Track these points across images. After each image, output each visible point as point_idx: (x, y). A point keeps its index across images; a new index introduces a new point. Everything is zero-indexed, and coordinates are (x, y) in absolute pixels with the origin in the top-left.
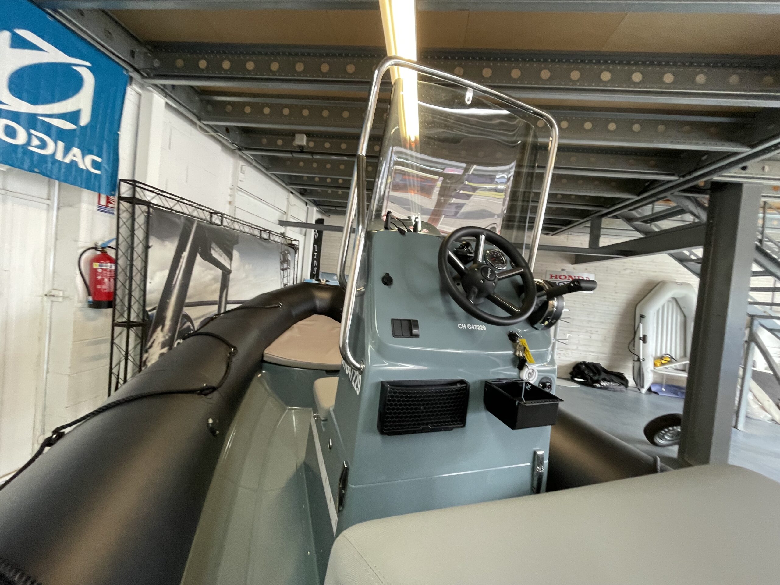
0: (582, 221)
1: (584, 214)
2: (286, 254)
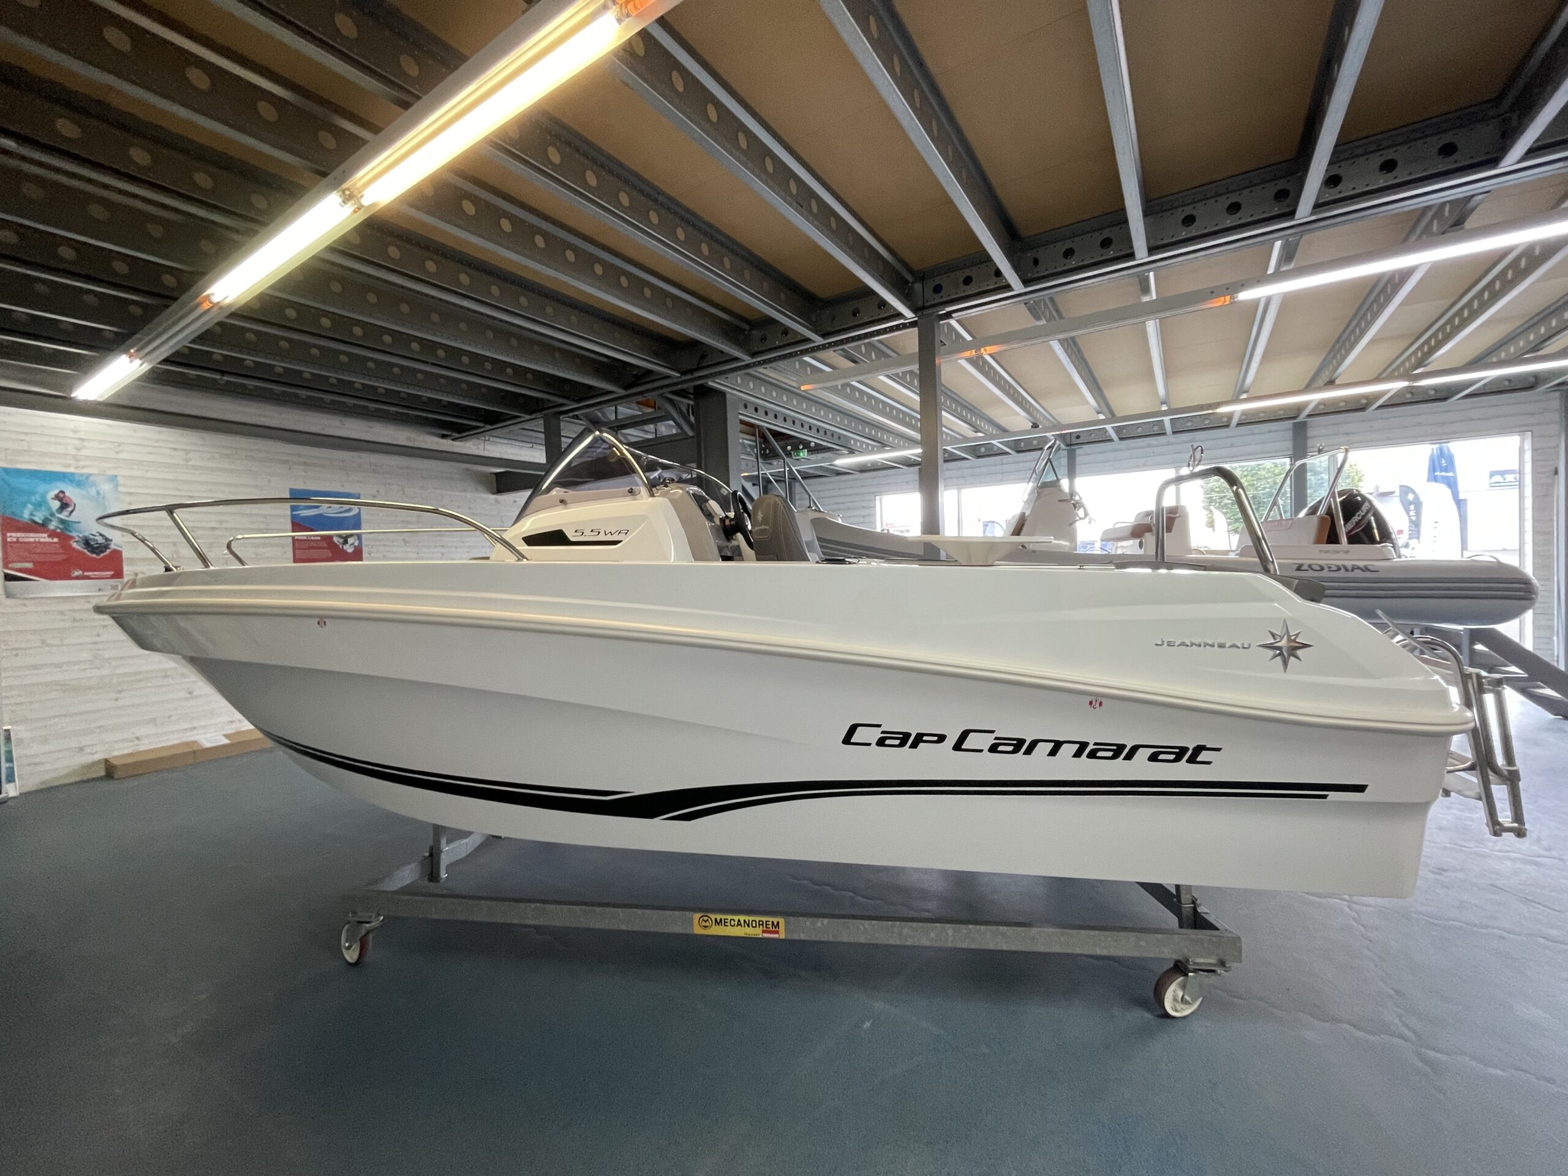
0: (528, 417)
1: (532, 407)
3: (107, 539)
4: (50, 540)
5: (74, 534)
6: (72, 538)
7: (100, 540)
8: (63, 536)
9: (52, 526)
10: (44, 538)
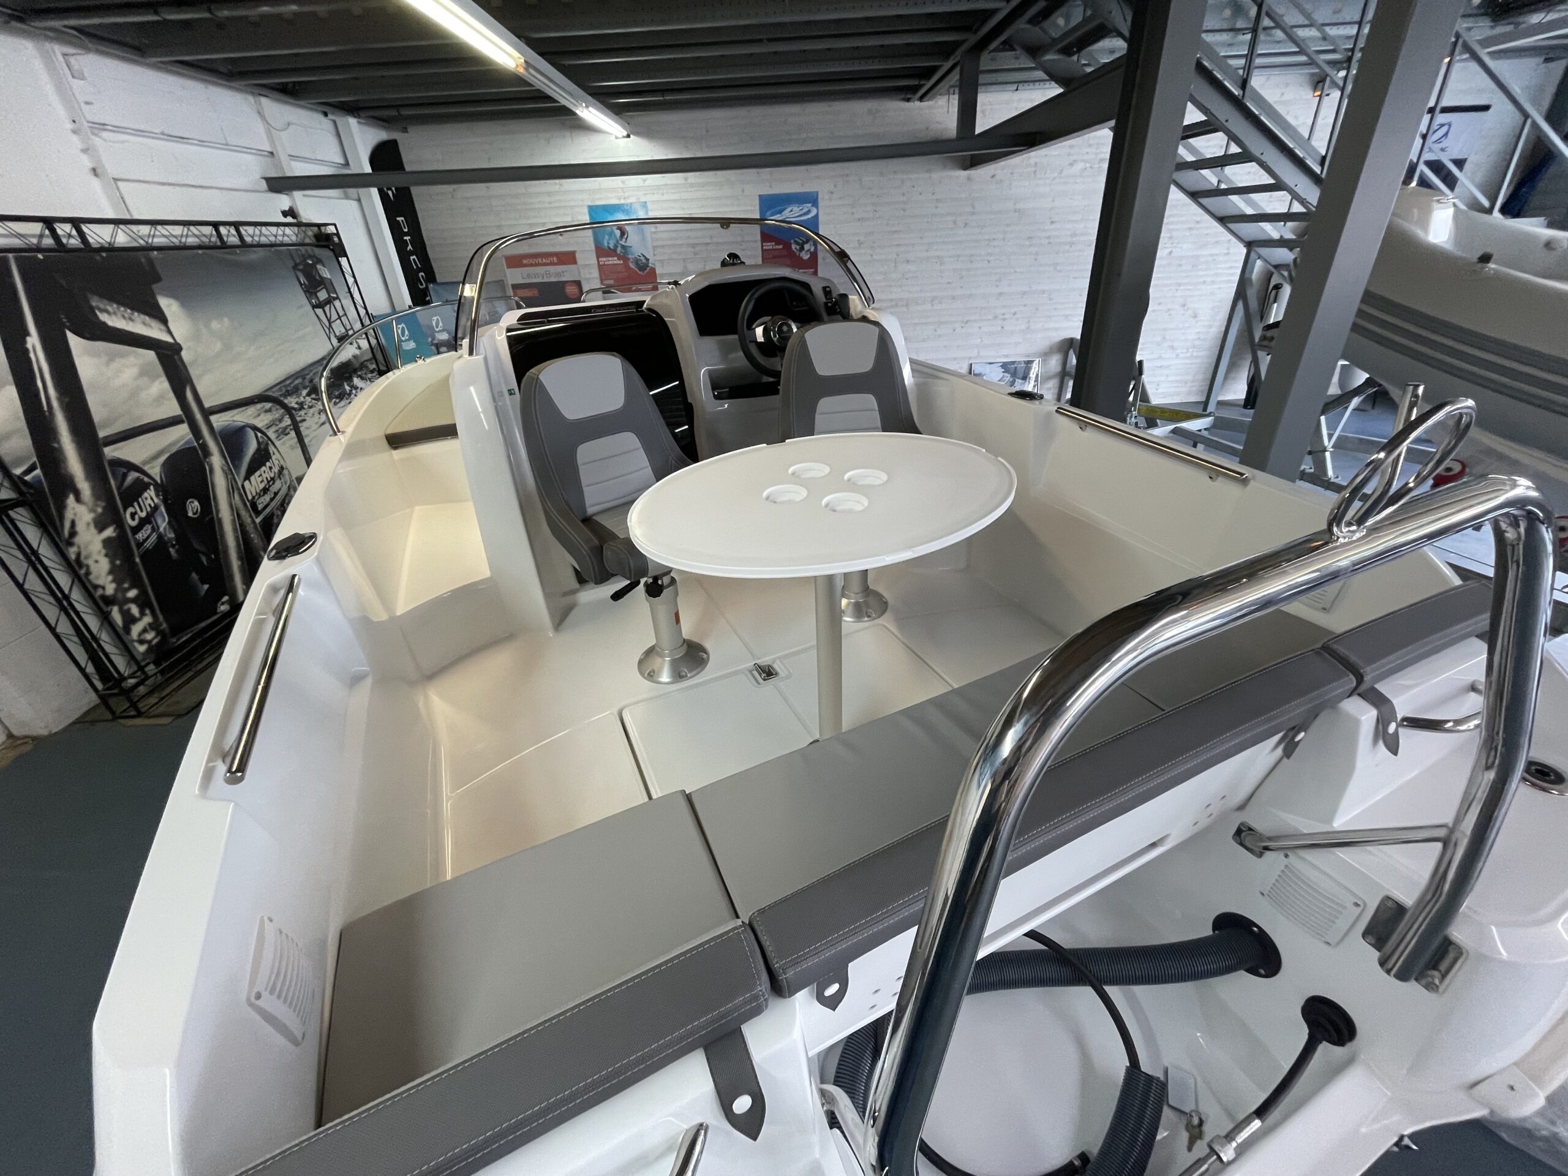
2: (314, 266)
3: (647, 260)
4: (618, 262)
5: (630, 256)
6: (629, 259)
7: (644, 261)
8: (624, 257)
9: (619, 250)
10: (614, 261)
